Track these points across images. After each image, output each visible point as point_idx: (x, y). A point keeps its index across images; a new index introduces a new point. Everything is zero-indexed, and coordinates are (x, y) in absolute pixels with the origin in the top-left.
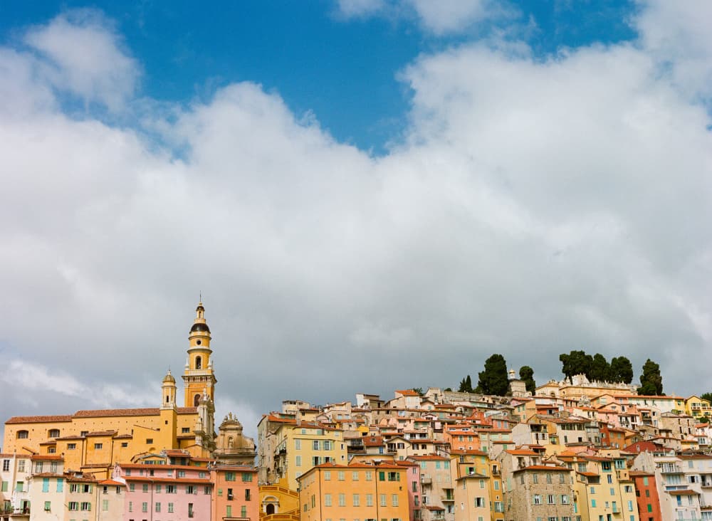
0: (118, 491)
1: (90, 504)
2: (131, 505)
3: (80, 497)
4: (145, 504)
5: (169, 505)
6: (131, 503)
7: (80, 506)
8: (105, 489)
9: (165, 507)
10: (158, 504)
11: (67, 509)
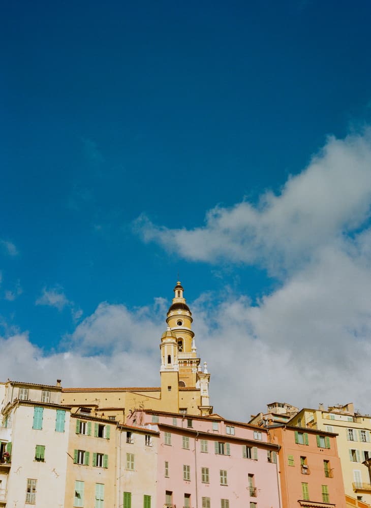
0: (147, 442)
1: (107, 456)
2: (167, 466)
3: (91, 444)
4: (186, 468)
5: (221, 474)
6: (167, 463)
7: (92, 459)
8: (129, 435)
9: (214, 476)
10: (205, 471)
11: (72, 461)
